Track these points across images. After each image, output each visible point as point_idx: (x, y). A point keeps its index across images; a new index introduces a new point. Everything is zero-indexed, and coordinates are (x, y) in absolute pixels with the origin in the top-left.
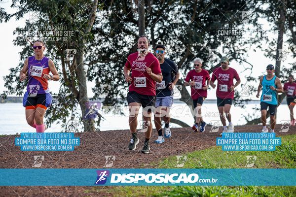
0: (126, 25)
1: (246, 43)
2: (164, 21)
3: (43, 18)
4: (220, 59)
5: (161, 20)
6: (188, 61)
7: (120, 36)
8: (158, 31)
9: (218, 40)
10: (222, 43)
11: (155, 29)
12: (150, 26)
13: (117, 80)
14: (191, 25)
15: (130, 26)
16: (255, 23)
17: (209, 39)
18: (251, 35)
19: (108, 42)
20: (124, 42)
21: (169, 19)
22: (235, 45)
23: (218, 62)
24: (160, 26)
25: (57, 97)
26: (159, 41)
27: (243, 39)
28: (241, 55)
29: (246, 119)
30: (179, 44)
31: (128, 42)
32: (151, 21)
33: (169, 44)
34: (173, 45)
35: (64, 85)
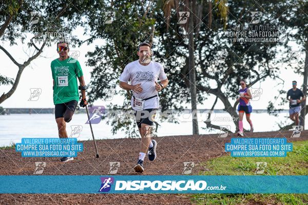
0: (178, 48)
1: (278, 62)
2: (210, 45)
3: (109, 44)
4: (257, 76)
5: (207, 44)
6: (230, 78)
7: (173, 58)
8: (205, 53)
9: (255, 60)
10: (258, 62)
11: (203, 51)
12: (198, 49)
13: (171, 94)
14: (232, 48)
15: (181, 49)
16: (286, 46)
17: (248, 60)
18: (282, 55)
19: (163, 63)
20: (176, 63)
21: (214, 43)
22: (269, 64)
23: (255, 79)
24: (206, 49)
25: (121, 109)
26: (206, 61)
27: (276, 59)
28: (274, 72)
29: (279, 125)
30: (222, 64)
31: (180, 62)
32: (199, 45)
33: (214, 64)
34: (218, 65)
35: (128, 99)
